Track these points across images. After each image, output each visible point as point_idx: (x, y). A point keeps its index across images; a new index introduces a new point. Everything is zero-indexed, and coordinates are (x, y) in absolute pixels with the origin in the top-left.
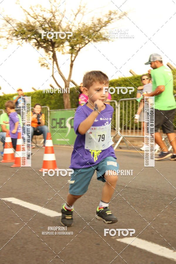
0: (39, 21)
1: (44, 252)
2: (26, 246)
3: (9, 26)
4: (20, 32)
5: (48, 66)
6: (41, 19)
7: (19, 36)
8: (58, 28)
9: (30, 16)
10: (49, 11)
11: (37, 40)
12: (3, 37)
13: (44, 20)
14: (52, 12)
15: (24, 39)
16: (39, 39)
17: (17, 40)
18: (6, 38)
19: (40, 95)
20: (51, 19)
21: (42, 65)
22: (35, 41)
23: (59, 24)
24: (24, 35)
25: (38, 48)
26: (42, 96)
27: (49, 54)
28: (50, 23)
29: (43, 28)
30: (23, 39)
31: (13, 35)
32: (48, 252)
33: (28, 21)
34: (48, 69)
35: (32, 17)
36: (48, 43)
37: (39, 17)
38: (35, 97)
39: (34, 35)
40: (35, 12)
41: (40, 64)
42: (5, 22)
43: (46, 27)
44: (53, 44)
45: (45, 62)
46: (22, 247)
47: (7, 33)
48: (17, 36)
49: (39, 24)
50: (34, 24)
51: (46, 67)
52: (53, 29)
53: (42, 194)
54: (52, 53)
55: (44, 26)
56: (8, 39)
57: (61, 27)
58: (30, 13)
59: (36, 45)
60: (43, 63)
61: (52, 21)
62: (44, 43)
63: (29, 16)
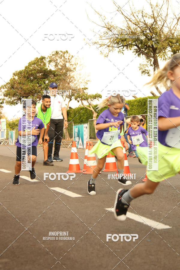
0: (140, 27)
1: (153, 266)
2: (133, 259)
3: (110, 33)
4: (121, 39)
5: (149, 73)
6: (141, 25)
7: (120, 43)
8: (160, 33)
9: (132, 22)
10: (150, 16)
11: (138, 47)
12: (104, 45)
13: (145, 26)
14: (154, 18)
15: (126, 46)
16: (140, 45)
17: (118, 47)
18: (107, 46)
19: (140, 102)
20: (152, 25)
21: (143, 72)
22: (136, 47)
23: (161, 30)
24: (125, 42)
25: (139, 55)
26: (143, 104)
27: (151, 60)
28: (152, 28)
29: (144, 34)
30: (123, 46)
31: (114, 42)
32: (156, 267)
33: (129, 28)
34: (148, 75)
35: (134, 23)
36: (149, 50)
37: (141, 23)
38: (135, 105)
39: (135, 42)
40: (137, 18)
41: (141, 70)
42: (106, 29)
43: (148, 33)
44: (154, 50)
45: (147, 68)
46: (130, 260)
47: (108, 41)
48: (118, 43)
49: (140, 30)
50: (135, 30)
51: (147, 75)
52: (155, 34)
53: (147, 205)
54: (153, 60)
55: (146, 31)
56: (109, 46)
57: (162, 32)
58: (131, 20)
59: (137, 52)
60: (144, 70)
61: (154, 26)
62: (146, 49)
63: (130, 23)
